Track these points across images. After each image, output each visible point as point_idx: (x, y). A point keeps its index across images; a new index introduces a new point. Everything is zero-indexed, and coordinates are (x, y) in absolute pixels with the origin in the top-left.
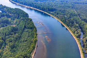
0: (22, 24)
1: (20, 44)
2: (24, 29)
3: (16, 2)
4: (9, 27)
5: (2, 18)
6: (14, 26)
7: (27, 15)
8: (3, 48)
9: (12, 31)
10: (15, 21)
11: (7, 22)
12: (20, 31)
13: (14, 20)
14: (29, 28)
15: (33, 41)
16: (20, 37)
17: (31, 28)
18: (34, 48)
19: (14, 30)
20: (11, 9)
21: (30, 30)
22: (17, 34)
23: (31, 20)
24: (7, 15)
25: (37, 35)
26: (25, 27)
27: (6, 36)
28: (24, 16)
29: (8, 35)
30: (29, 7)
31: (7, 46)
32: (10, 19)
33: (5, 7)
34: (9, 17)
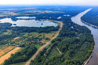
0: (84, 38)
1: (78, 52)
2: (84, 42)
3: (85, 21)
4: (74, 38)
5: (72, 31)
6: (78, 38)
7: (90, 31)
8: (65, 52)
9: (75, 41)
10: (80, 35)
11: (74, 35)
12: (81, 43)
13: (79, 34)
14: (88, 41)
16: (80, 47)
19: (77, 41)
20: (79, 26)
21: (89, 43)
22: (78, 44)
23: (92, 36)
24: (75, 30)
25: (93, 48)
26: (86, 40)
28: (87, 32)
29: (71, 44)
30: (94, 26)
31: (68, 51)
32: (76, 33)
33: (76, 24)
34: (77, 31)
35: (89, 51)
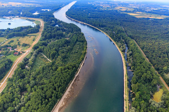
0: (75, 38)
1: (71, 55)
2: (76, 42)
3: (72, 17)
4: (63, 40)
5: (58, 31)
6: (68, 39)
7: (80, 30)
8: (56, 58)
9: (65, 43)
10: (69, 35)
11: (62, 35)
12: (73, 44)
13: (68, 33)
14: (80, 41)
15: (83, 54)
16: (72, 49)
17: (82, 42)
18: (83, 59)
19: (67, 43)
20: (66, 24)
21: (81, 43)
22: (69, 47)
23: (83, 34)
24: (62, 29)
25: (86, 48)
26: (77, 40)
27: (59, 47)
28: (77, 31)
29: (61, 47)
30: (82, 23)
31: (59, 57)
32: (64, 33)
33: (61, 22)
34: (65, 31)
35: (83, 52)
